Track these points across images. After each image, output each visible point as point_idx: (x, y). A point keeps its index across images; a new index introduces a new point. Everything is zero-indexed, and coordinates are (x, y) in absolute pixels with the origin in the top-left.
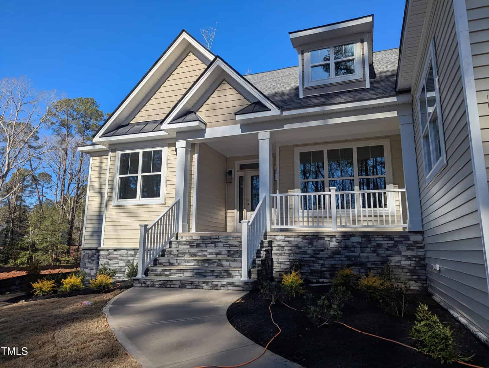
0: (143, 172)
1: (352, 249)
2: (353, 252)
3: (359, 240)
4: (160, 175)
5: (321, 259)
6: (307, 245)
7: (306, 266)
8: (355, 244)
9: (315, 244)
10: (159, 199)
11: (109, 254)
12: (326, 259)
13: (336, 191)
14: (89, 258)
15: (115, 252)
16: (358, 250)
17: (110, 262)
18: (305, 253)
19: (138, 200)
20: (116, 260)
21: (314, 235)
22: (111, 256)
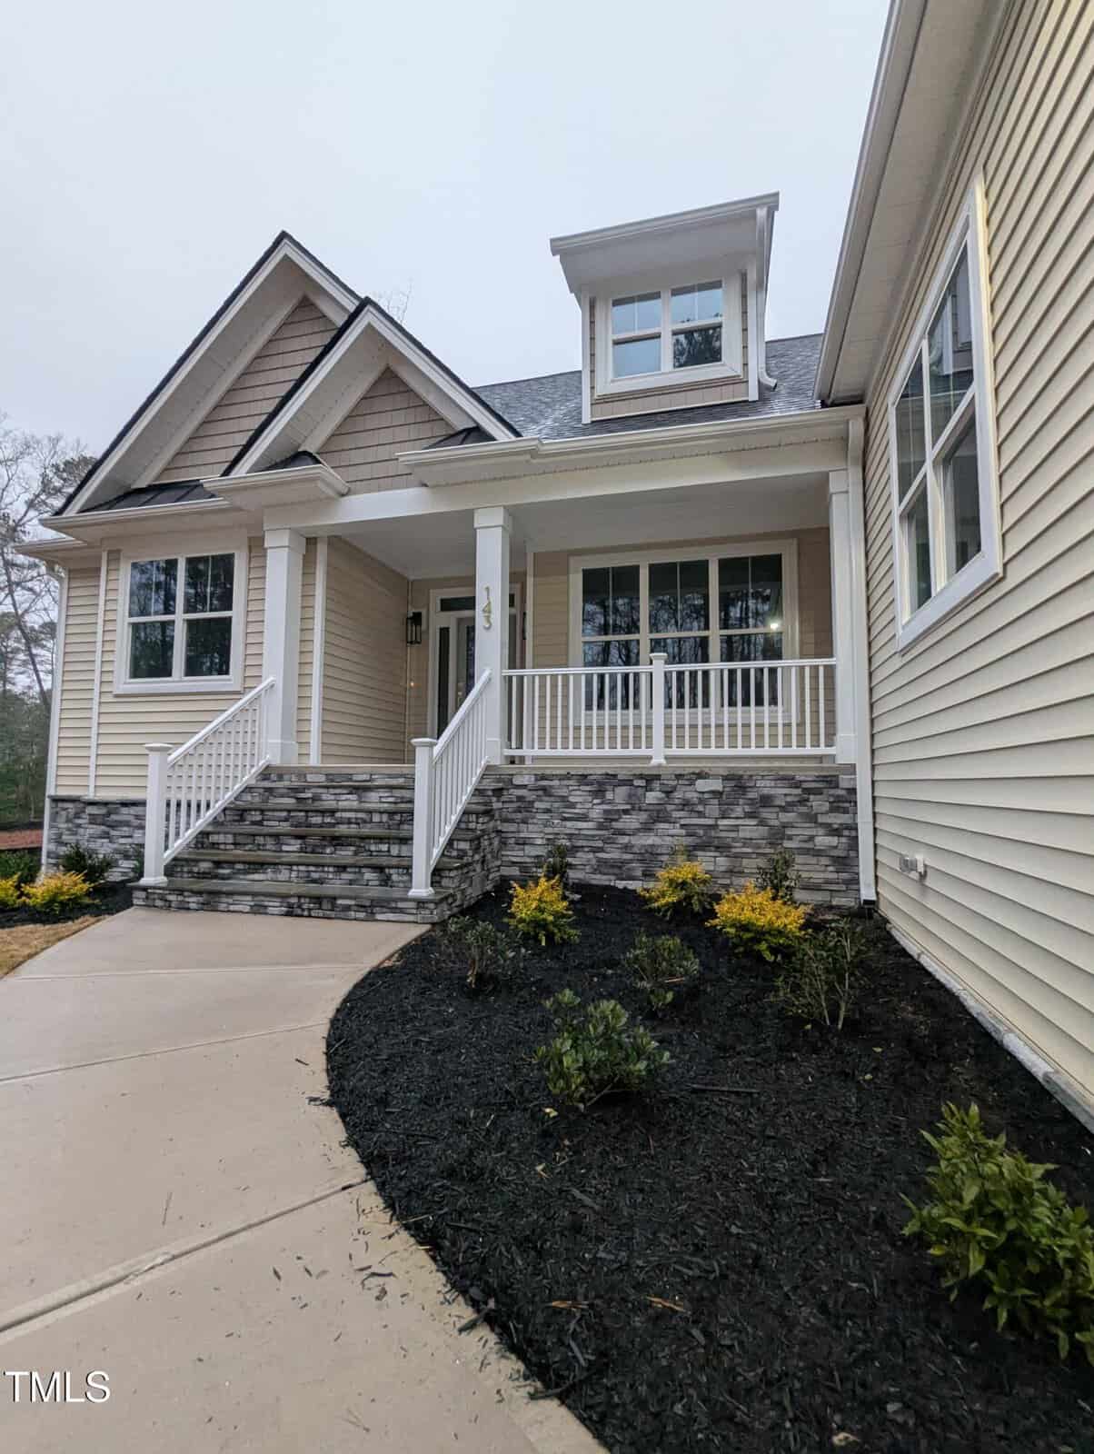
0: (186, 611)
1: (700, 808)
2: (701, 815)
3: (717, 785)
4: (229, 620)
5: (622, 833)
6: (590, 799)
7: (586, 849)
8: (706, 796)
9: (609, 796)
10: (229, 680)
11: (109, 814)
12: (635, 832)
13: (666, 663)
14: (68, 821)
15: (124, 810)
16: (713, 809)
17: (113, 833)
18: (584, 818)
19: (178, 680)
20: (125, 829)
21: (607, 774)
22: (114, 817)
